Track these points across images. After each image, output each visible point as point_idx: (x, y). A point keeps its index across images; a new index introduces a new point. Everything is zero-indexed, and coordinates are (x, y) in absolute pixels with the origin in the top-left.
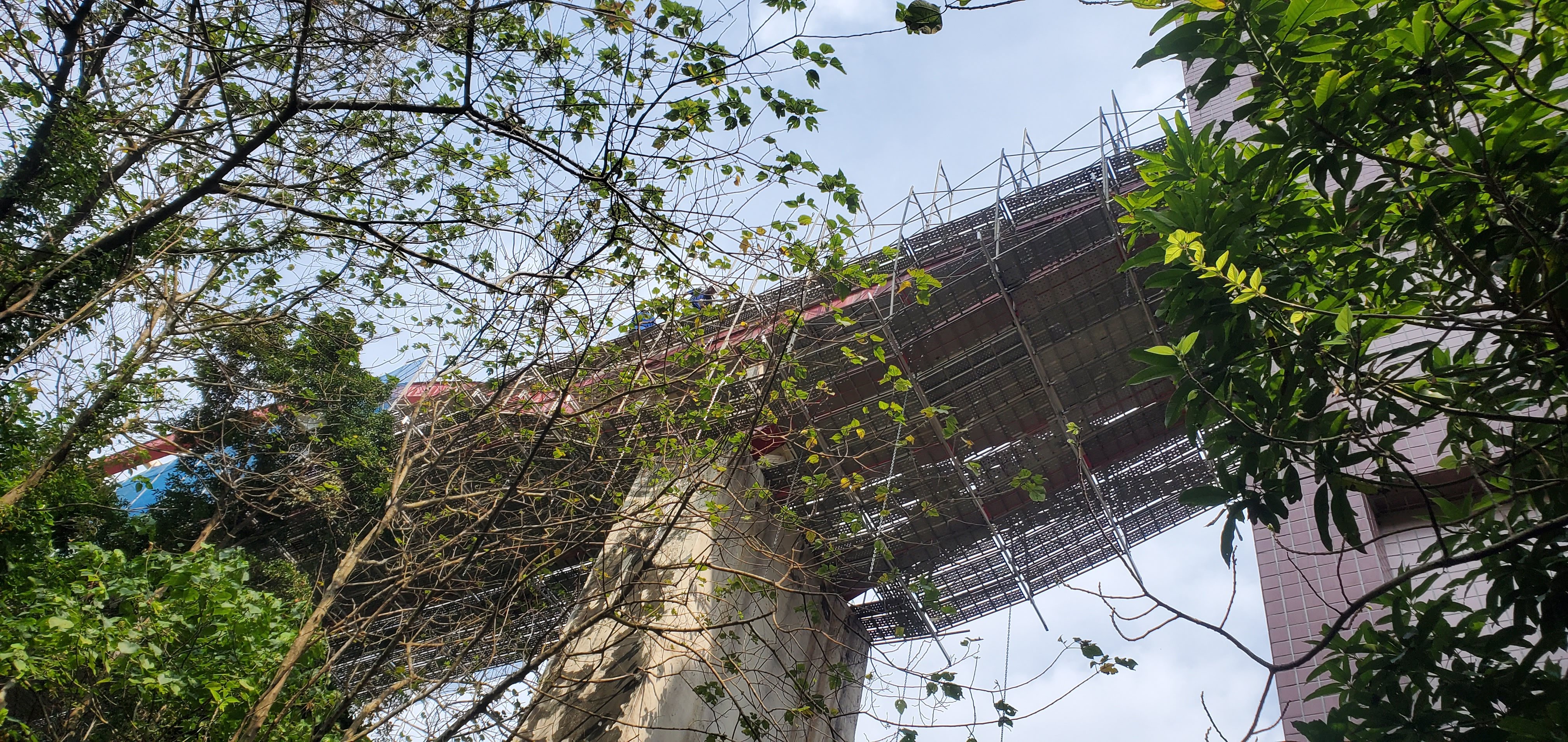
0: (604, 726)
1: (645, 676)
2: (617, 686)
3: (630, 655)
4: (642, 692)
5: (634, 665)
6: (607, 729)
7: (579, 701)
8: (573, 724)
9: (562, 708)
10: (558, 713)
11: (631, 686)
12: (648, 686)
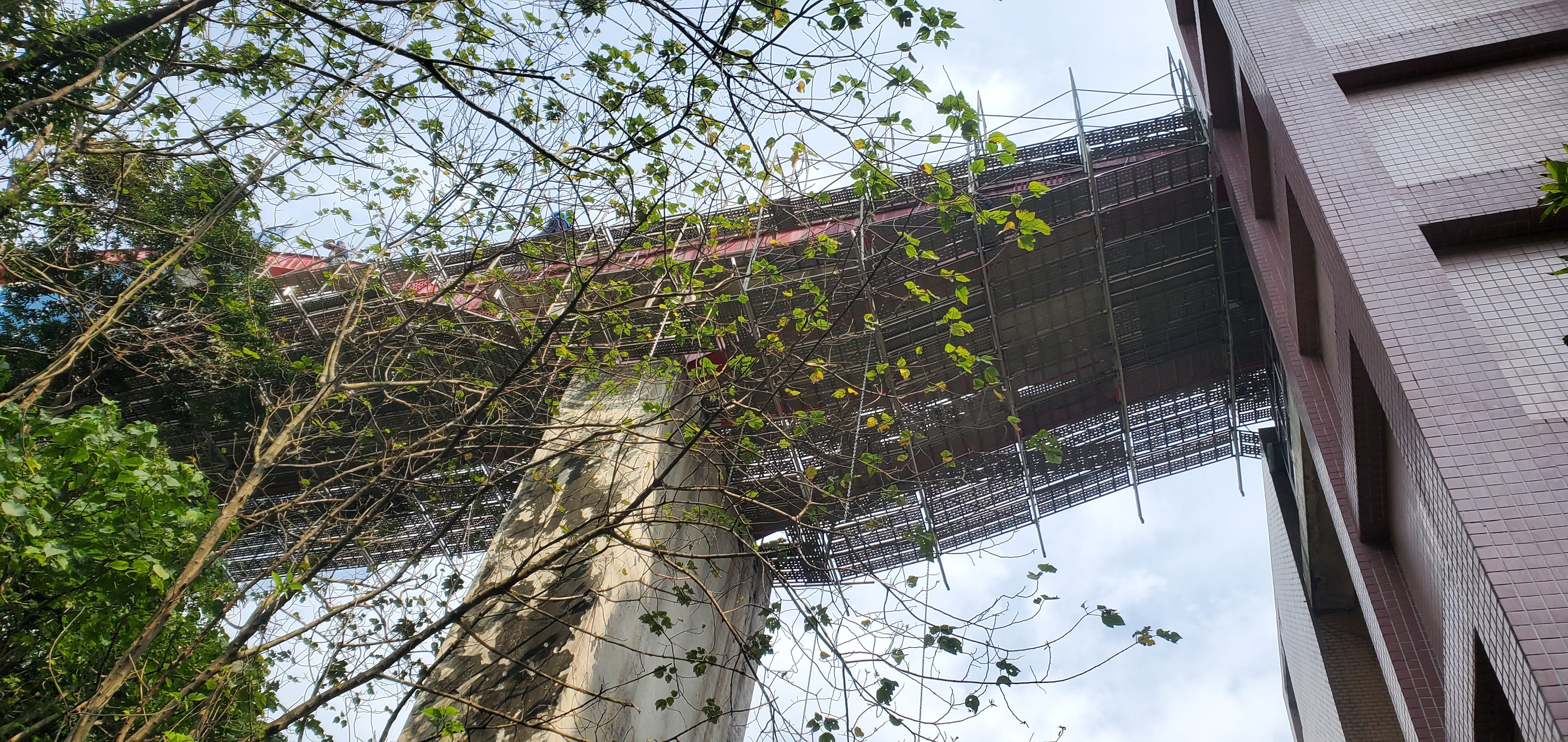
0: (551, 648)
1: (595, 599)
2: (564, 607)
3: (577, 575)
4: (593, 616)
5: (582, 587)
6: (555, 651)
7: (520, 619)
8: (513, 643)
9: (498, 624)
10: (494, 629)
11: (582, 608)
12: (598, 609)
